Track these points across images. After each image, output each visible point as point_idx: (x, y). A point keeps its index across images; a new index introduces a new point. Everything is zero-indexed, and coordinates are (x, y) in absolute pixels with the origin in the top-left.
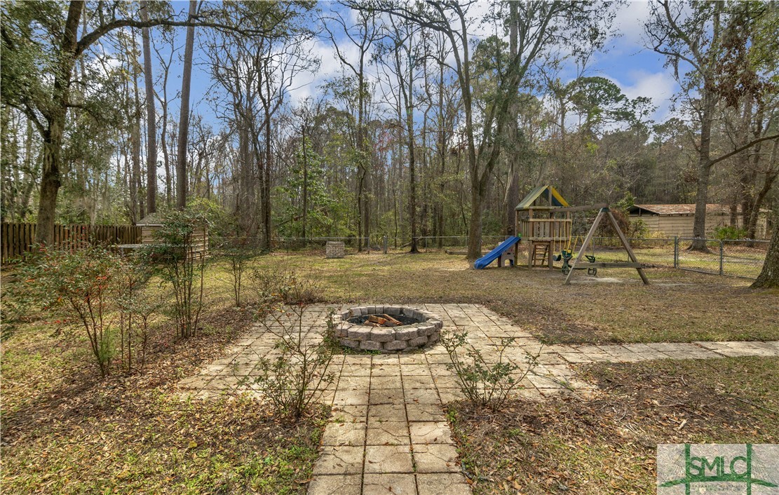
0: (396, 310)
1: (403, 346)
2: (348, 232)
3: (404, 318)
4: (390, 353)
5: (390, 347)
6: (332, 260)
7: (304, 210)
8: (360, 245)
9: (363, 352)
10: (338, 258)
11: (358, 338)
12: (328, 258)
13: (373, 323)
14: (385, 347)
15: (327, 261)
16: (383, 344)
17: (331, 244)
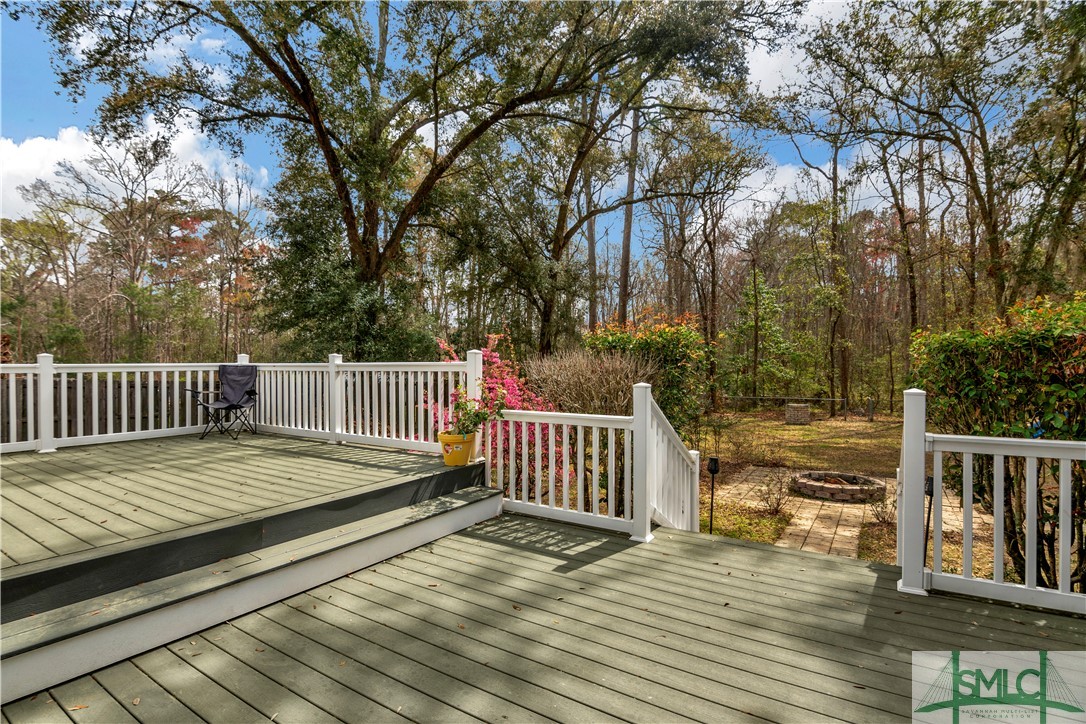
0: (850, 477)
1: (848, 498)
2: (816, 386)
3: (853, 481)
4: (837, 501)
5: (837, 497)
6: (792, 427)
7: (755, 361)
8: (833, 408)
9: (817, 498)
10: (801, 424)
11: (814, 489)
12: (788, 424)
13: (826, 481)
14: (833, 497)
15: (787, 427)
16: (832, 495)
17: (792, 407)
